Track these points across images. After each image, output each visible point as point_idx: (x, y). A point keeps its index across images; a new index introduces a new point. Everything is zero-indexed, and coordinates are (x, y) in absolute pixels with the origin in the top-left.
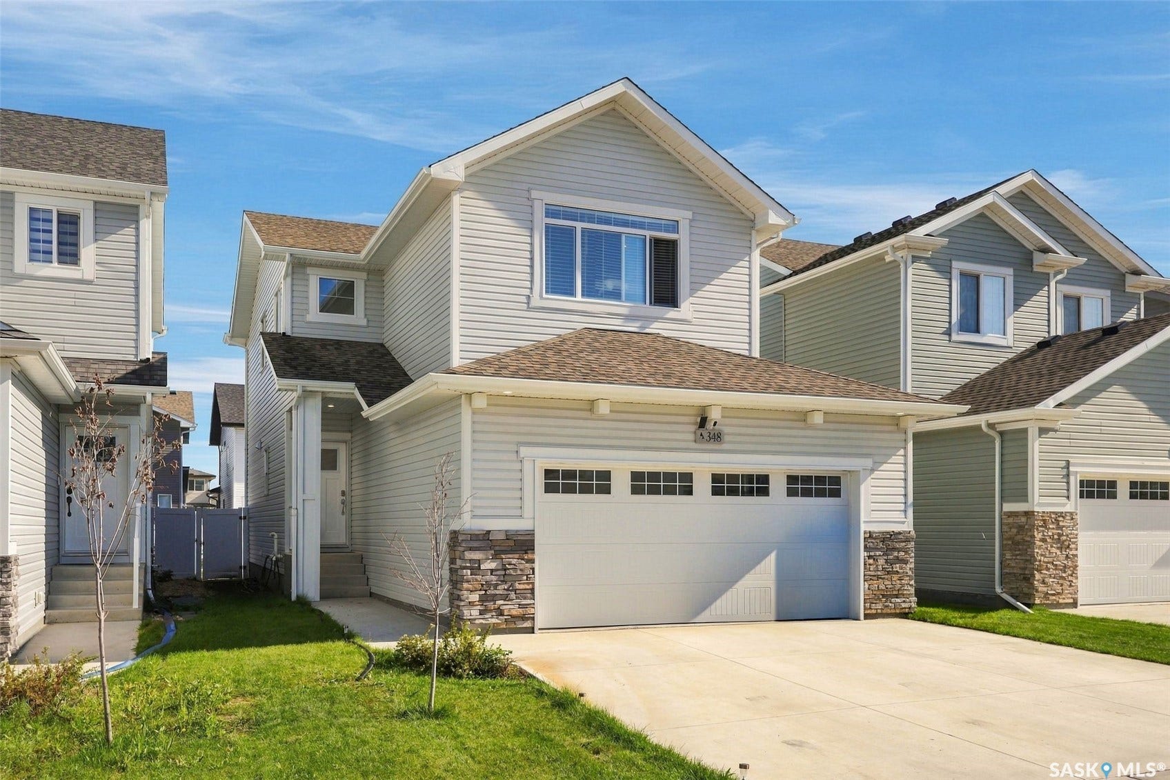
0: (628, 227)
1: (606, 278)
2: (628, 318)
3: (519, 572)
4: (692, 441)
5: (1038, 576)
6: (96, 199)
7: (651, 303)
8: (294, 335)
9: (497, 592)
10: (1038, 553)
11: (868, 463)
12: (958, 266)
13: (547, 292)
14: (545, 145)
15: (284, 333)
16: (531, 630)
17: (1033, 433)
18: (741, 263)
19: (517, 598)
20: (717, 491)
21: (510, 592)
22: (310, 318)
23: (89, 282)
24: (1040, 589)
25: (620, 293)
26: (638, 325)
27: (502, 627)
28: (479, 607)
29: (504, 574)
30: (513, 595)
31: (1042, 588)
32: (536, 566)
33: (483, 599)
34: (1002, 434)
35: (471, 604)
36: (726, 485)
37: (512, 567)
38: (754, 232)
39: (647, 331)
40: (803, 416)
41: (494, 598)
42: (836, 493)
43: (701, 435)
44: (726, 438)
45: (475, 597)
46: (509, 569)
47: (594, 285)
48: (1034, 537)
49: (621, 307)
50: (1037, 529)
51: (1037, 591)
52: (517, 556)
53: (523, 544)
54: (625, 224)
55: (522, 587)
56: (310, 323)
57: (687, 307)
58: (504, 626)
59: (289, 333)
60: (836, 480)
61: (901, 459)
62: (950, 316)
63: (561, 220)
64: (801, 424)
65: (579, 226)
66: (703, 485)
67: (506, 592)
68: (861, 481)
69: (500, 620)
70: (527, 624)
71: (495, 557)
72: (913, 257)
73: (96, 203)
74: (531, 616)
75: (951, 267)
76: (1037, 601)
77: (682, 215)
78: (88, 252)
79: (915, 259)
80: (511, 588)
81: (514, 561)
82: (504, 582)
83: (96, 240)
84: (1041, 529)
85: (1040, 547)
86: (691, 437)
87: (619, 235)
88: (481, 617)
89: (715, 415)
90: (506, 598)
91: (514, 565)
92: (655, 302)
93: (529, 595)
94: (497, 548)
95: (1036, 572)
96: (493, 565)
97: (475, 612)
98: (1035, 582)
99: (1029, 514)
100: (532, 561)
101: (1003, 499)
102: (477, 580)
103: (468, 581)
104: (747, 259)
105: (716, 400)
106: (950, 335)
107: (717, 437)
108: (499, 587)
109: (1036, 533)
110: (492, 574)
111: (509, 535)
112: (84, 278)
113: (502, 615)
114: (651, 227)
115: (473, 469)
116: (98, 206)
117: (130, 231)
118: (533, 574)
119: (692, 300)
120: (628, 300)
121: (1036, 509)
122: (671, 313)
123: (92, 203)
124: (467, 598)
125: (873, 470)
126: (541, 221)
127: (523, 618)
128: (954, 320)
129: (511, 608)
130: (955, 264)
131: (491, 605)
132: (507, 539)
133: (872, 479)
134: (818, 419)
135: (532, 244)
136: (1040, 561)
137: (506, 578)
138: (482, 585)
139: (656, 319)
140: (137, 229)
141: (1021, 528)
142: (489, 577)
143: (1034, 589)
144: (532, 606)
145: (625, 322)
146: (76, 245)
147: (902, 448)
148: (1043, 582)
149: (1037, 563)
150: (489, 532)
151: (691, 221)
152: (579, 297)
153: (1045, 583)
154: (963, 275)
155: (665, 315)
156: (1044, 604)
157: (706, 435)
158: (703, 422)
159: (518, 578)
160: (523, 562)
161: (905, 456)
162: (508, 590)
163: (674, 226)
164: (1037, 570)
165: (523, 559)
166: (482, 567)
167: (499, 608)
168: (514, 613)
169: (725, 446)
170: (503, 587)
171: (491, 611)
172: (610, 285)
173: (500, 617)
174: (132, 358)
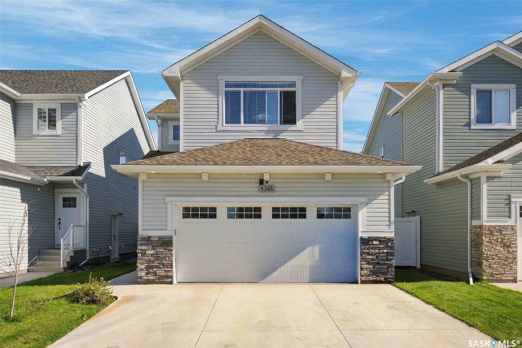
0: (268, 87)
1: (258, 114)
2: (267, 132)
3: (164, 256)
4: (257, 191)
5: (485, 263)
6: (61, 102)
7: (281, 124)
8: (163, 151)
9: (153, 265)
10: (485, 249)
11: (365, 199)
12: (475, 87)
13: (226, 123)
14: (225, 54)
15: (158, 151)
16: (171, 283)
17: (483, 179)
18: (332, 99)
19: (164, 267)
20: (275, 216)
21: (160, 265)
22: (169, 143)
23: (59, 136)
24: (487, 271)
25: (265, 120)
26: (273, 135)
27: (156, 281)
28: (145, 271)
29: (157, 256)
30: (162, 266)
31: (488, 270)
32: (174, 253)
33: (147, 268)
34: (471, 181)
35: (142, 270)
36: (280, 213)
37: (160, 253)
38: (339, 82)
39: (278, 137)
40: (322, 176)
41: (152, 267)
42: (347, 216)
43: (262, 188)
44: (276, 189)
45: (143, 267)
46: (159, 254)
47: (252, 117)
48: (482, 240)
49: (264, 127)
50: (485, 236)
51: (485, 272)
52: (163, 248)
53: (167, 243)
54: (267, 86)
55: (166, 262)
56: (169, 145)
57: (300, 124)
58: (158, 280)
59: (160, 150)
60: (349, 209)
61: (387, 197)
62: (470, 115)
63: (233, 88)
64: (323, 181)
65: (242, 90)
66: (267, 213)
67: (158, 265)
68: (359, 209)
69: (155, 277)
70: (169, 280)
71: (153, 248)
72: (443, 84)
73: (62, 104)
74: (171, 276)
75: (470, 88)
76: (485, 278)
77: (297, 79)
78: (59, 124)
79: (444, 86)
80: (160, 263)
81: (161, 250)
82: (158, 260)
83: (62, 119)
84: (488, 235)
85: (487, 246)
86: (256, 189)
87: (264, 92)
88: (146, 276)
89: (266, 178)
90: (158, 267)
91: (162, 252)
92: (283, 123)
93: (170, 266)
94: (154, 244)
95: (483, 261)
96: (152, 252)
97: (143, 274)
98: (483, 267)
99: (481, 227)
100: (172, 250)
101: (472, 218)
102: (144, 259)
103: (140, 259)
104: (335, 96)
105: (265, 170)
106: (470, 126)
107: (271, 189)
108: (155, 262)
109: (484, 238)
110: (151, 256)
111: (160, 238)
112: (58, 134)
113: (156, 275)
114: (281, 86)
115: (143, 208)
116: (63, 105)
117: (75, 114)
118: (172, 256)
119: (302, 120)
120: (268, 123)
121: (484, 224)
122: (292, 128)
123: (60, 104)
124: (139, 267)
125: (367, 204)
126: (223, 89)
127: (167, 277)
128: (473, 117)
129: (161, 272)
130: (473, 86)
131: (151, 271)
132: (159, 240)
133: (367, 208)
134: (328, 177)
135: (218, 101)
136: (487, 254)
137: (158, 258)
138: (147, 261)
139: (283, 131)
140: (77, 113)
141: (478, 235)
142: (150, 258)
143: (482, 271)
144: (172, 271)
145: (266, 134)
146: (55, 121)
147: (387, 191)
148: (490, 267)
149: (485, 255)
150: (150, 237)
151: (302, 81)
152: (242, 124)
153: (491, 267)
154: (478, 92)
155: (288, 129)
156: (491, 279)
157: (264, 188)
158: (261, 182)
159: (164, 258)
160: (166, 251)
161: (389, 196)
162: (159, 264)
163: (293, 85)
164: (485, 259)
165: (166, 249)
166: (147, 253)
167: (155, 272)
168: (161, 274)
169: (276, 193)
170: (157, 262)
171: (151, 273)
172: (260, 117)
173: (155, 276)
174: (75, 165)
